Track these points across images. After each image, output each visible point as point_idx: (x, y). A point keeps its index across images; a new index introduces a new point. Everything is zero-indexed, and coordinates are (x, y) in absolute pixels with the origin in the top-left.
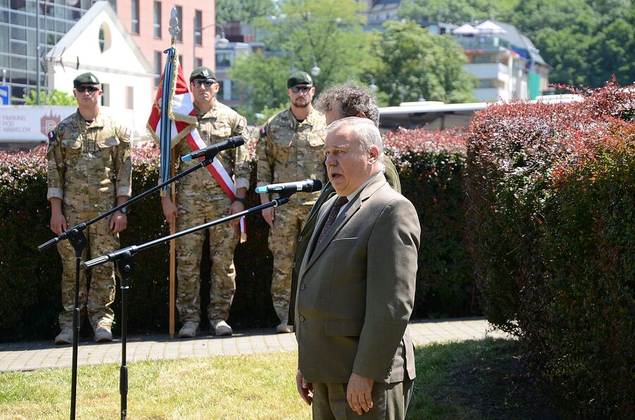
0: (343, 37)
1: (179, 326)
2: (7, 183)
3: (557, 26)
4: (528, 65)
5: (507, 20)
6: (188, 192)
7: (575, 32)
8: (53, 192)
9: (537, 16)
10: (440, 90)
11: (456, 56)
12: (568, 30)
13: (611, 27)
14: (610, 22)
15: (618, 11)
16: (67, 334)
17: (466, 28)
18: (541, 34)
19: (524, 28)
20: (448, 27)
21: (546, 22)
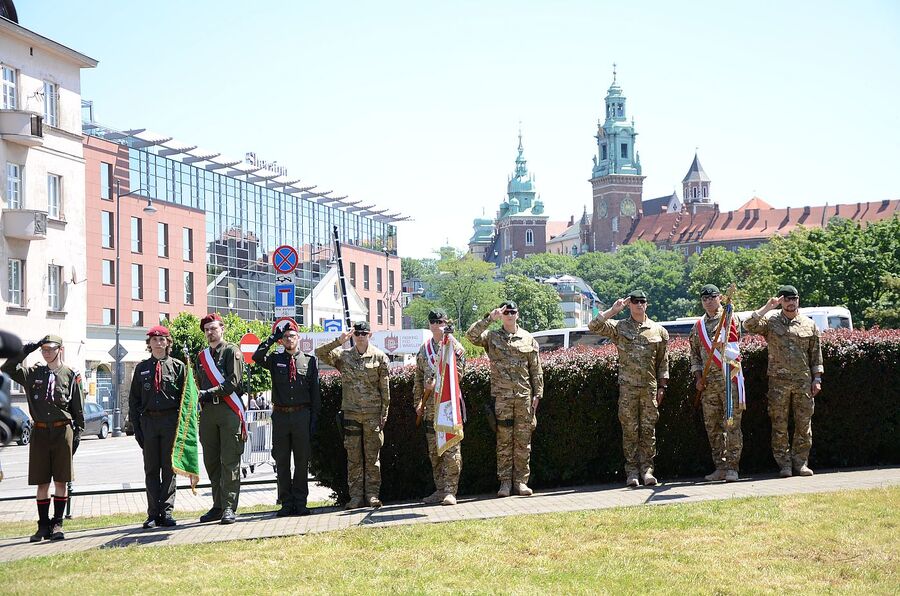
0: (482, 286)
2: (576, 371)
3: (605, 278)
4: (592, 303)
5: (574, 274)
7: (616, 282)
9: (592, 271)
10: (544, 320)
11: (554, 297)
12: (612, 281)
13: (639, 278)
14: (638, 275)
15: (643, 268)
17: (552, 280)
18: (595, 283)
19: (588, 280)
20: (541, 278)
21: (598, 276)
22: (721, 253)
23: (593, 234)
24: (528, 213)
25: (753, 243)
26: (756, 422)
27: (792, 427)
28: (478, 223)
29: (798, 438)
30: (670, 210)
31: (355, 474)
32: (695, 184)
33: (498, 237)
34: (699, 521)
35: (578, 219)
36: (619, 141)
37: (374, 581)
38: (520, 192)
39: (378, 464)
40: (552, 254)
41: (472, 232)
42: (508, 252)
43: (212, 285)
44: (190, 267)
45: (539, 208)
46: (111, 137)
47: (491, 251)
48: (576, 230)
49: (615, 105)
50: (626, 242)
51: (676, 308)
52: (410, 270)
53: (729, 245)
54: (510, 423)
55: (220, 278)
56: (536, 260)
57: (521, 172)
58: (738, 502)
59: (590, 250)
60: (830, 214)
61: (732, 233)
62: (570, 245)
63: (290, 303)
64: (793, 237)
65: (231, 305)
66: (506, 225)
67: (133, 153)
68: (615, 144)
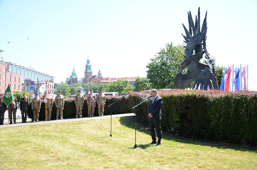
0: (67, 88)
1: (89, 116)
4: (84, 91)
5: (81, 86)
6: (90, 102)
8: (76, 102)
15: (92, 86)
16: (77, 117)
17: (78, 87)
19: (83, 87)
20: (76, 87)
21: (85, 87)
22: (102, 84)
23: (85, 81)
24: (75, 77)
25: (108, 83)
26: (96, 109)
27: (101, 109)
28: (67, 78)
29: (102, 111)
30: (96, 77)
31: (35, 116)
32: (99, 74)
33: (70, 81)
34: (84, 123)
35: (82, 78)
36: (89, 67)
37: (31, 133)
38: (74, 74)
39: (38, 115)
40: (78, 83)
41: (66, 80)
42: (72, 83)
43: (23, 87)
44: (19, 84)
45: (76, 76)
46: (6, 63)
47: (69, 83)
48: (82, 80)
49: (88, 62)
50: (89, 82)
51: (96, 92)
52: (56, 85)
53: (104, 83)
54: (59, 109)
55: (24, 86)
56: (76, 84)
57: (74, 71)
58: (90, 120)
59: (84, 83)
60: (118, 79)
61: (105, 81)
62: (81, 82)
63: (33, 90)
64: (112, 82)
65: (26, 90)
66: (71, 79)
67: (10, 65)
68: (88, 67)
